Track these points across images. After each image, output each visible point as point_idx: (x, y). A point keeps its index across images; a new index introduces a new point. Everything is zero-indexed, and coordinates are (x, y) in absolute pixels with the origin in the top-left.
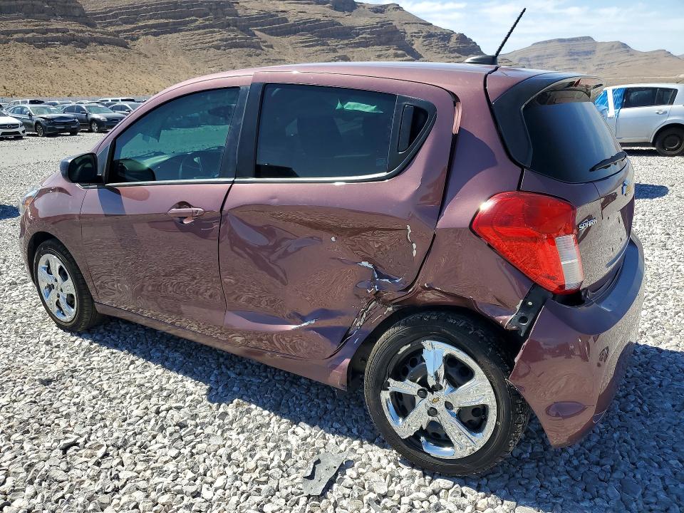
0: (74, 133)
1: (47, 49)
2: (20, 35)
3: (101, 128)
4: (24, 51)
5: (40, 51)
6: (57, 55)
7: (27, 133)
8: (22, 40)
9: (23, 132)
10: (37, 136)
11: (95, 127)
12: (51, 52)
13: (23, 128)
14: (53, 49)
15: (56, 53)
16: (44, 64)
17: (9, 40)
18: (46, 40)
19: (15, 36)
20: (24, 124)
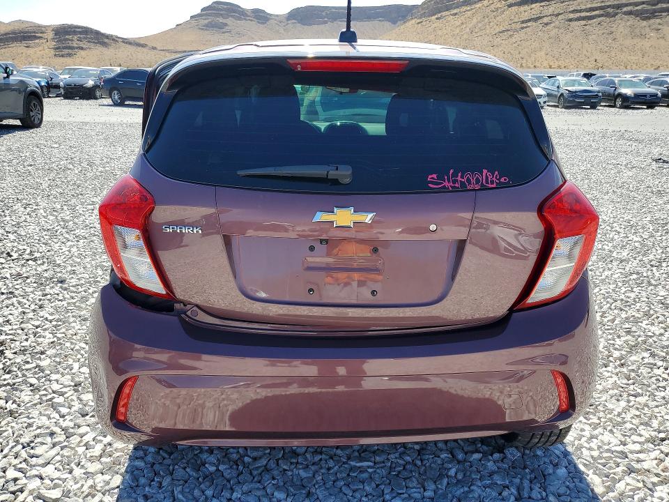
0: (593, 106)
1: (652, 21)
2: (629, 8)
3: (625, 104)
4: (628, 23)
5: (645, 23)
6: (660, 27)
7: (547, 104)
8: (630, 13)
9: (545, 102)
10: (557, 106)
11: (619, 102)
12: (654, 24)
13: (546, 99)
14: (658, 21)
15: (659, 24)
16: (643, 36)
17: (617, 14)
18: (655, 11)
19: (625, 9)
20: (549, 95)
